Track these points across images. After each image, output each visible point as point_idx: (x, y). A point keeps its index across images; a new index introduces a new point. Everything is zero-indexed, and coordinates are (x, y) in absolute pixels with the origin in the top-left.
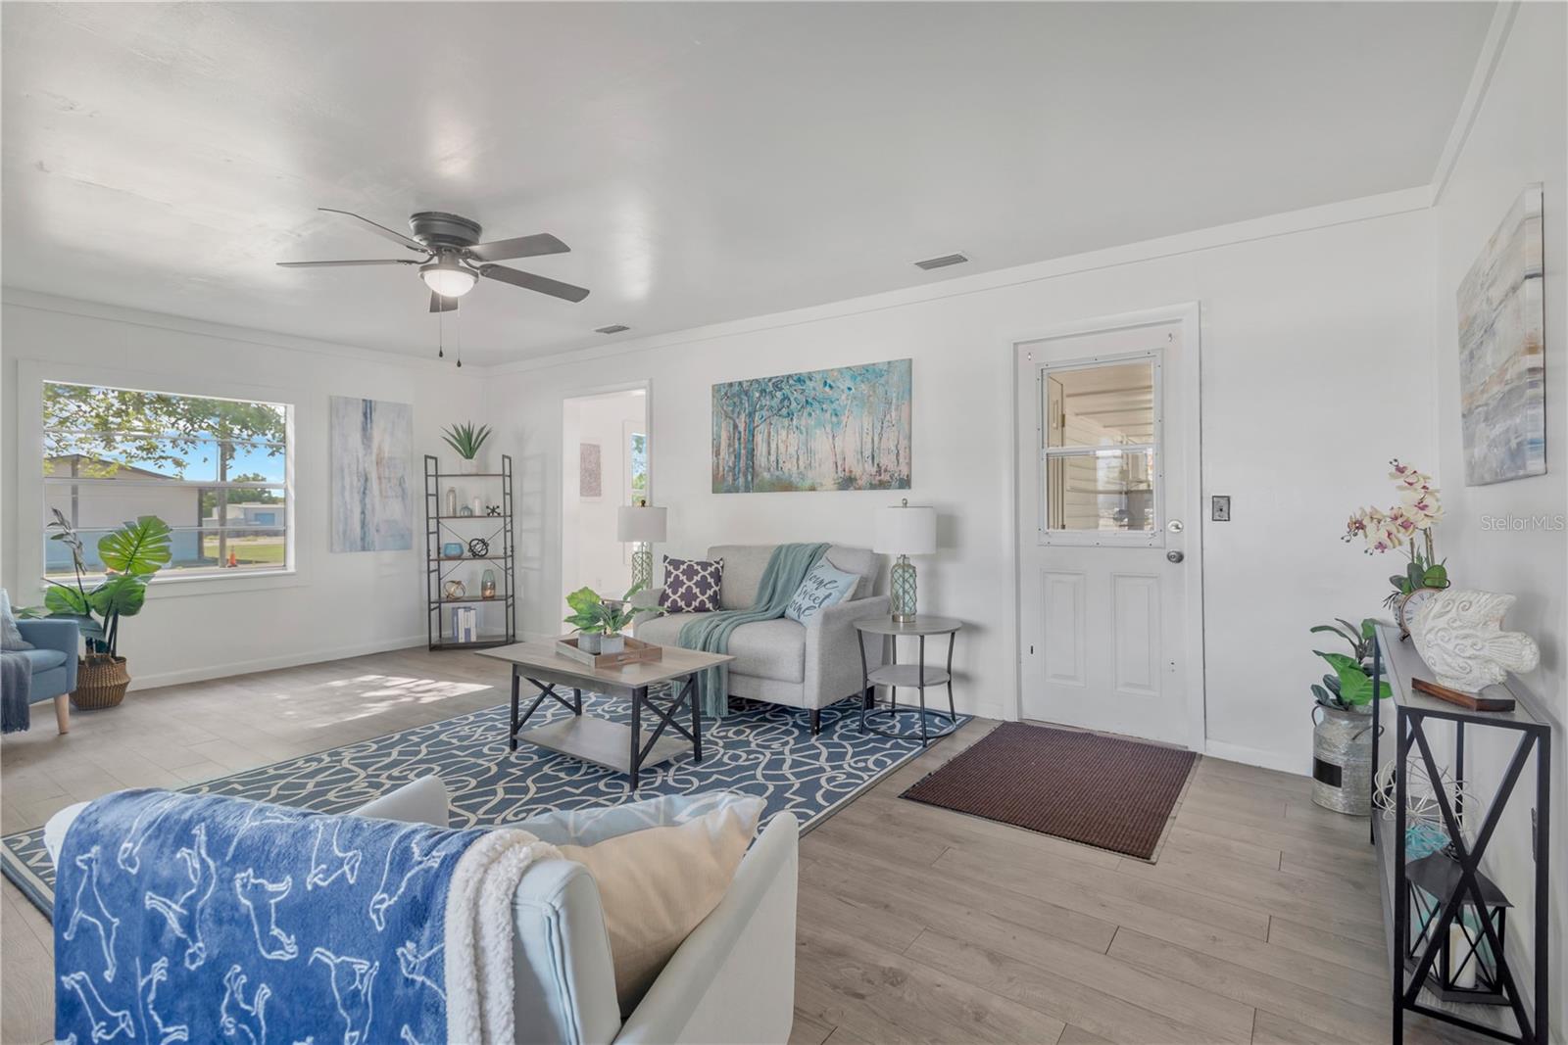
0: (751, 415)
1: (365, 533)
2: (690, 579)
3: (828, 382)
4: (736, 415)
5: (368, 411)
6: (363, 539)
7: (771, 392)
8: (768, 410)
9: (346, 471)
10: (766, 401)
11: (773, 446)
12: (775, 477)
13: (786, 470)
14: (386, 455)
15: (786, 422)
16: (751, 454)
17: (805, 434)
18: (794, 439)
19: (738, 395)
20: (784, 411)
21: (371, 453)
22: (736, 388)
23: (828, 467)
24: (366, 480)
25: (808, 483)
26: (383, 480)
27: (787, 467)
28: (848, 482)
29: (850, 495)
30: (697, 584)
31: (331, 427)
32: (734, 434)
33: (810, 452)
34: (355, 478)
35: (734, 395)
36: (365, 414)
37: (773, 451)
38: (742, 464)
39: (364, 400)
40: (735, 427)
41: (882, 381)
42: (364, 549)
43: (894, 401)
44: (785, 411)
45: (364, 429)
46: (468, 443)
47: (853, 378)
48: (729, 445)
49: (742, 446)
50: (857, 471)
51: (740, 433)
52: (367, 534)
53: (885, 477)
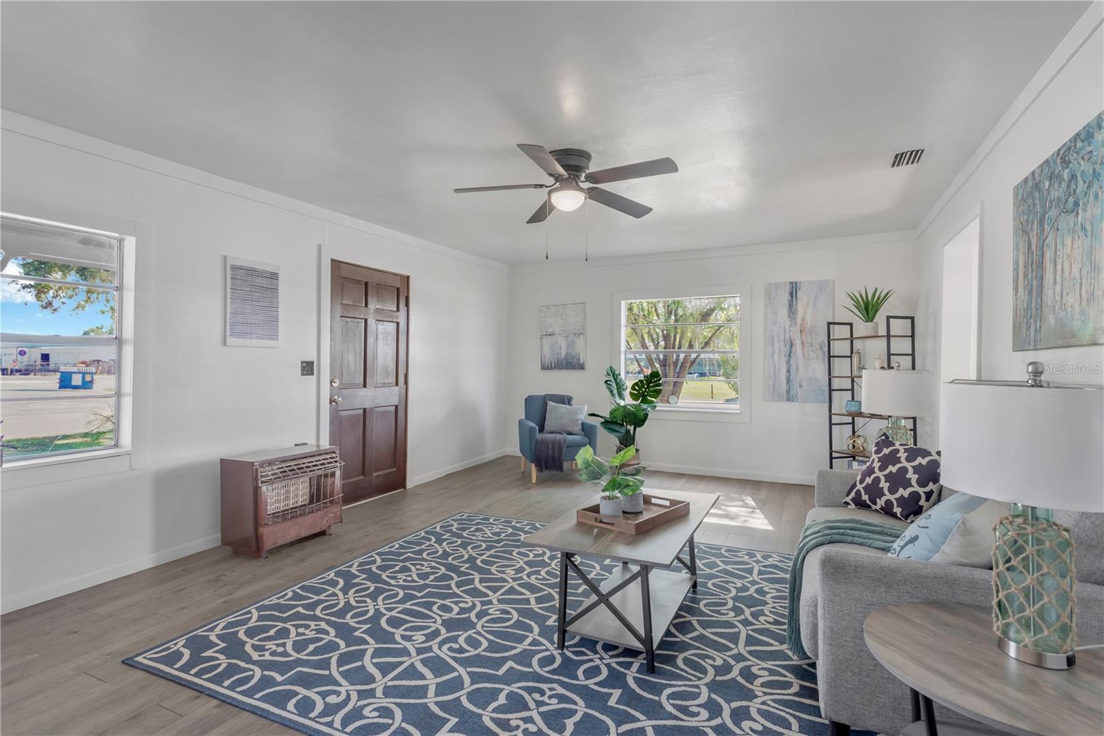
0: (1042, 221)
1: (789, 388)
4: (1030, 226)
5: (794, 291)
6: (788, 392)
8: (1056, 206)
9: (775, 339)
10: (1055, 192)
11: (1059, 266)
12: (1059, 322)
13: (1069, 310)
14: (809, 324)
15: (1072, 220)
16: (1041, 285)
17: (1090, 235)
18: (1078, 247)
19: (1032, 194)
20: (1071, 202)
21: (796, 324)
22: (1030, 183)
24: (792, 345)
25: (1090, 331)
26: (806, 345)
27: (1070, 302)
31: (766, 307)
32: (1029, 256)
34: (783, 344)
35: (1029, 195)
36: (791, 294)
37: (1059, 277)
38: (1034, 303)
39: (790, 283)
40: (1029, 245)
42: (788, 400)
44: (1071, 199)
45: (791, 306)
46: (869, 308)
48: (1025, 276)
49: (1034, 274)
51: (1033, 253)
52: (792, 388)
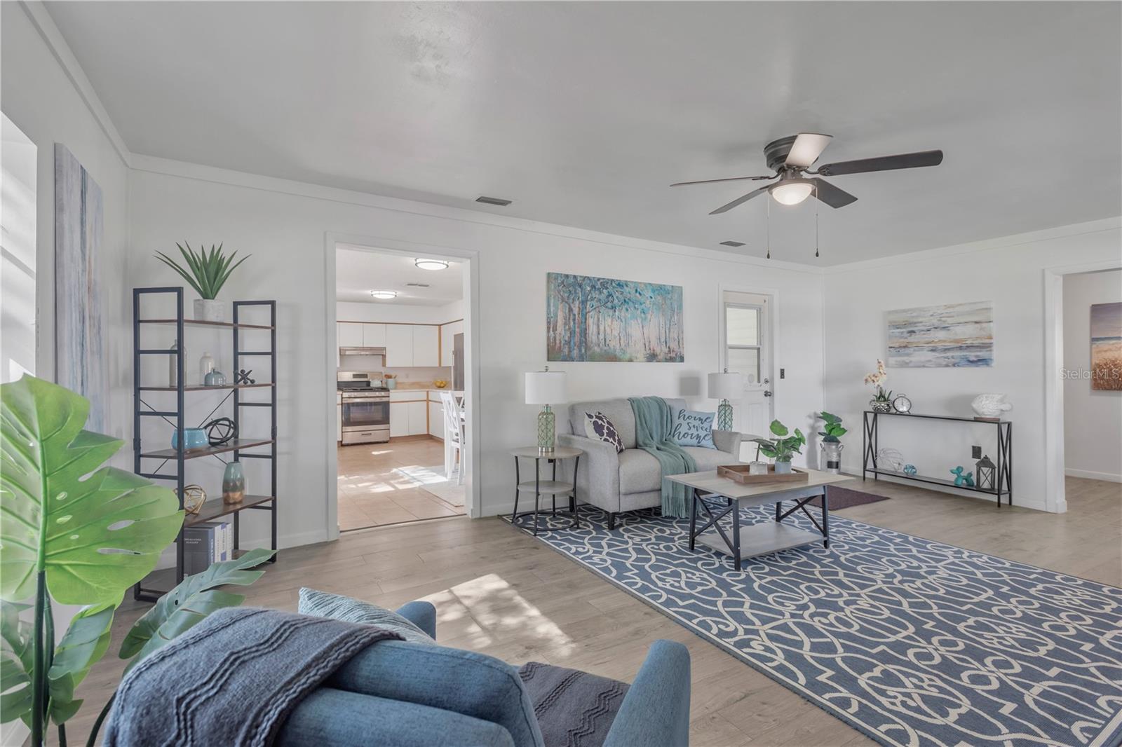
0: (584, 302)
3: (638, 290)
4: (571, 301)
7: (599, 289)
8: (597, 301)
10: (595, 294)
11: (602, 328)
12: (603, 351)
13: (612, 347)
15: (611, 312)
16: (584, 332)
17: (624, 322)
18: (616, 324)
19: (573, 285)
20: (609, 305)
22: (572, 280)
23: (640, 346)
25: (627, 356)
27: (612, 344)
28: (652, 357)
29: (654, 365)
32: (570, 315)
33: (628, 335)
35: (569, 285)
37: (601, 332)
38: (577, 339)
40: (571, 310)
41: (669, 297)
43: (676, 310)
44: (610, 304)
47: (653, 291)
48: (565, 324)
49: (576, 325)
50: (658, 351)
51: (575, 315)
53: (673, 355)
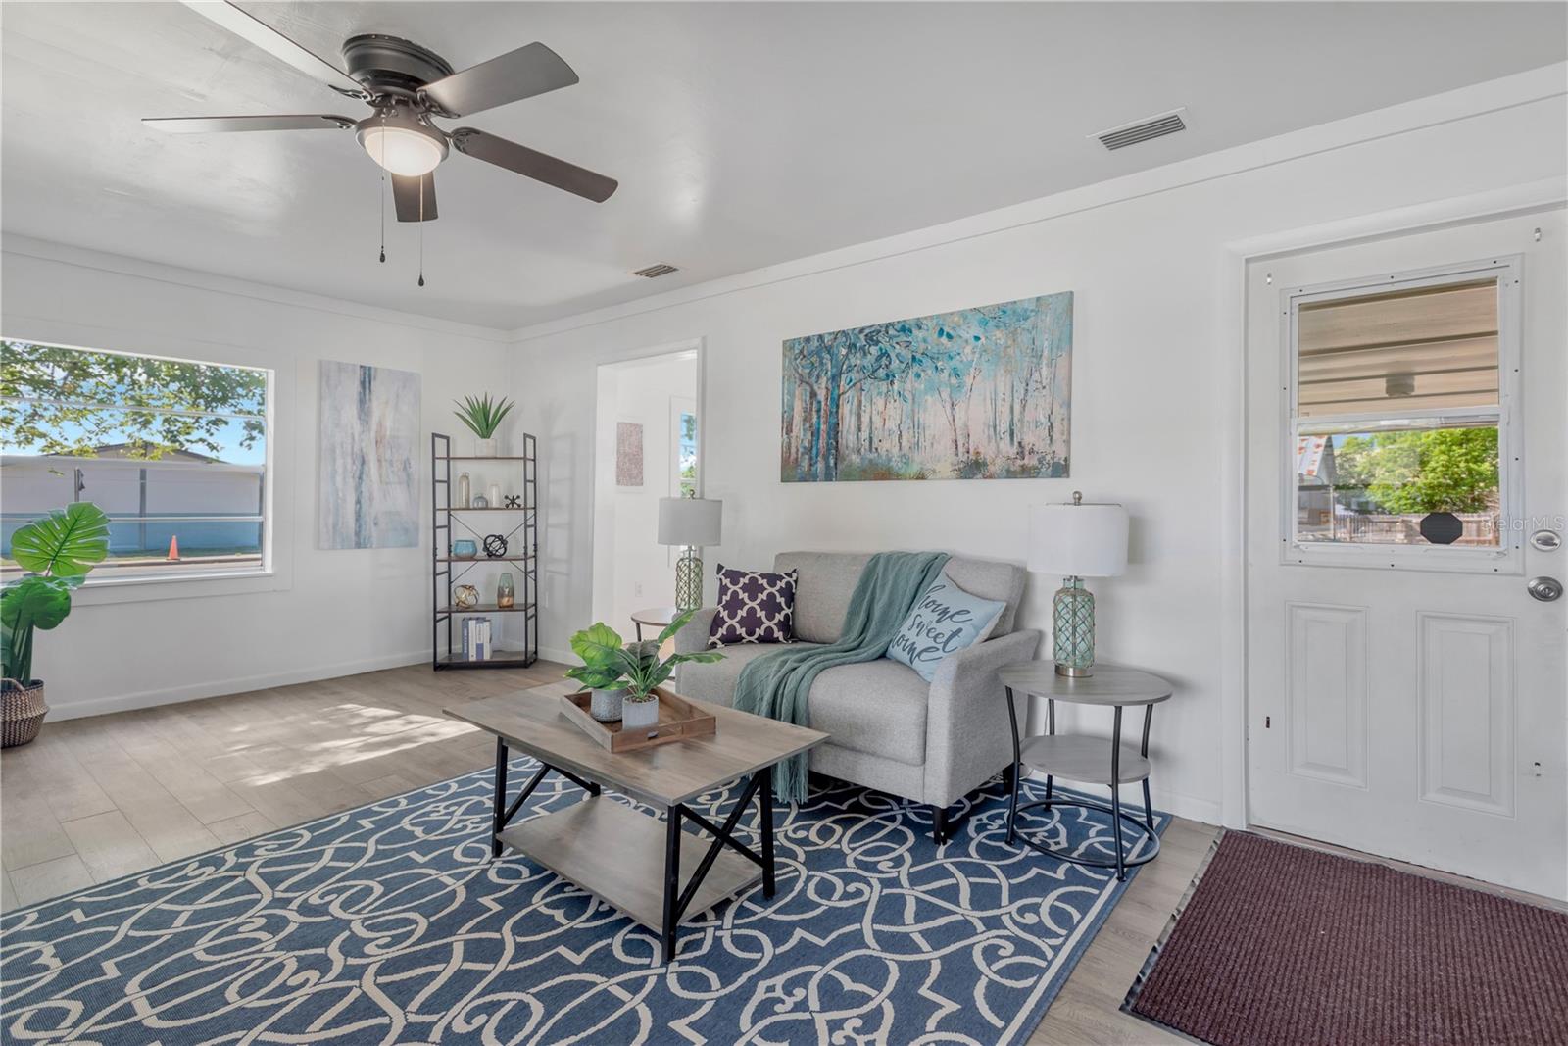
0: (835, 378)
1: (360, 527)
2: (753, 598)
3: (946, 329)
4: (814, 379)
5: (367, 380)
6: (357, 534)
7: (862, 348)
8: (858, 371)
9: (338, 451)
10: (856, 359)
11: (865, 419)
12: (867, 462)
13: (883, 453)
14: (388, 433)
15: (884, 386)
16: (835, 430)
17: (910, 401)
18: (894, 410)
19: (818, 353)
20: (881, 373)
21: (370, 430)
22: (815, 344)
23: (944, 448)
24: (363, 462)
25: (915, 469)
26: (384, 463)
27: (884, 447)
28: (973, 468)
29: (977, 485)
30: (762, 605)
31: (321, 398)
32: (812, 404)
33: (917, 426)
34: (349, 460)
35: (811, 354)
36: (363, 383)
37: (865, 427)
38: (822, 443)
39: (361, 366)
40: (813, 395)
41: (1028, 325)
42: (358, 545)
43: (1046, 353)
44: (883, 372)
45: (362, 401)
46: (485, 420)
47: (984, 323)
48: (805, 420)
49: (822, 420)
50: (987, 452)
51: (819, 402)
52: (363, 527)
53: (1031, 461)
